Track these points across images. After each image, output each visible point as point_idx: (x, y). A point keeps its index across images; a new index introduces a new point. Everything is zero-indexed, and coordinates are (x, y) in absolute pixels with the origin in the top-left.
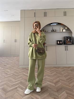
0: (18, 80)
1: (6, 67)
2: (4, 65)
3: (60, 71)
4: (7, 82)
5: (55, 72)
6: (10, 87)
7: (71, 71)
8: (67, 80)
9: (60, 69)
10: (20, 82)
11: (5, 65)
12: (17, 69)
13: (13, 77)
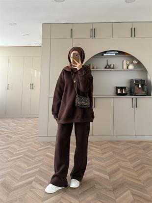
1: (12, 139)
3: (121, 149)
5: (110, 151)
6: (18, 180)
8: (134, 167)
10: (39, 170)
12: (33, 144)
13: (25, 160)
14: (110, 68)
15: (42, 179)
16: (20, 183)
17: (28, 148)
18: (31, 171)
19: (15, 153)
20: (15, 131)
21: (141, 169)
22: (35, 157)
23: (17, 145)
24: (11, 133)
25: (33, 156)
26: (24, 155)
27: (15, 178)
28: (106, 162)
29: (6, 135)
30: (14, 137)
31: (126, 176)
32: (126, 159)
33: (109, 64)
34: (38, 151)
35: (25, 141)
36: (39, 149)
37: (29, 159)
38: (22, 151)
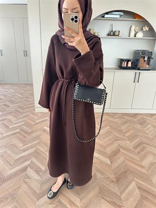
0: (30, 145)
1: (9, 109)
2: (5, 105)
3: (118, 124)
4: (5, 152)
5: (107, 126)
6: (11, 165)
7: (140, 124)
8: (134, 148)
9: (117, 119)
10: (35, 151)
11: (8, 103)
12: (31, 115)
13: (21, 137)
14: (114, 35)
15: (38, 164)
16: (14, 170)
17: (25, 121)
18: (27, 153)
19: (10, 127)
20: (13, 98)
21: (142, 150)
22: (31, 133)
23: (14, 116)
24: (9, 101)
25: (30, 131)
26: (21, 130)
27: (8, 162)
28: (104, 140)
29: (4, 103)
30: (11, 106)
31: (128, 160)
32: (125, 136)
33: (114, 31)
34: (35, 124)
35: (22, 111)
36: (36, 122)
37: (25, 135)
38: (18, 125)
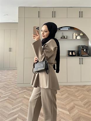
8: (84, 105)
12: (14, 89)
34: (18, 94)
38: (7, 95)
